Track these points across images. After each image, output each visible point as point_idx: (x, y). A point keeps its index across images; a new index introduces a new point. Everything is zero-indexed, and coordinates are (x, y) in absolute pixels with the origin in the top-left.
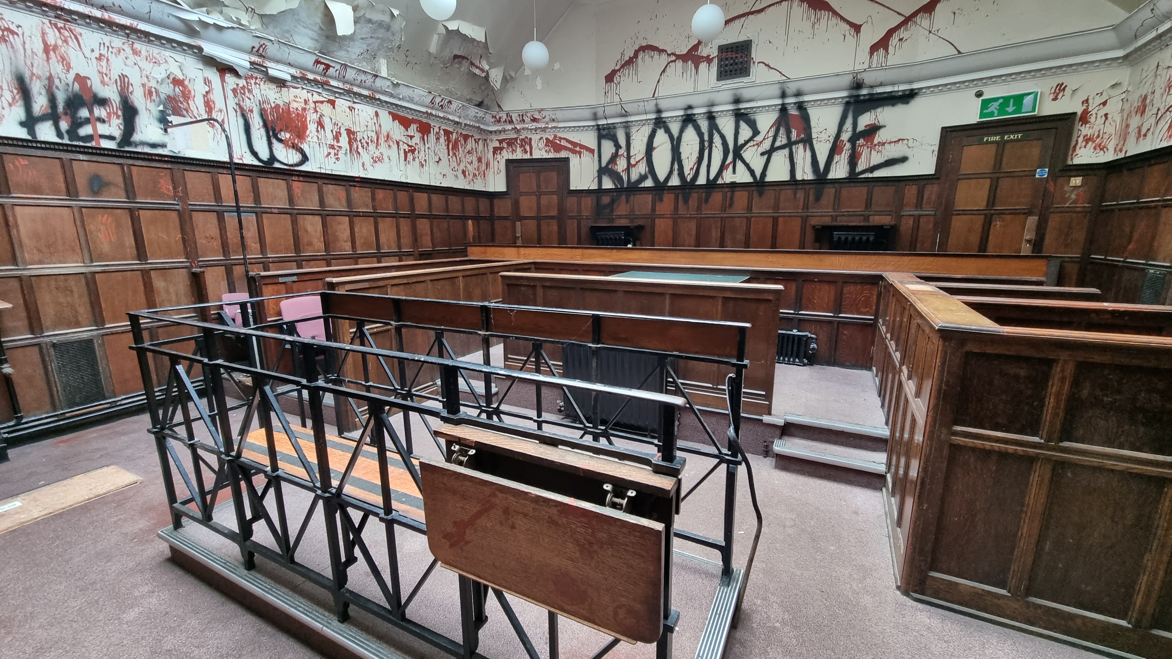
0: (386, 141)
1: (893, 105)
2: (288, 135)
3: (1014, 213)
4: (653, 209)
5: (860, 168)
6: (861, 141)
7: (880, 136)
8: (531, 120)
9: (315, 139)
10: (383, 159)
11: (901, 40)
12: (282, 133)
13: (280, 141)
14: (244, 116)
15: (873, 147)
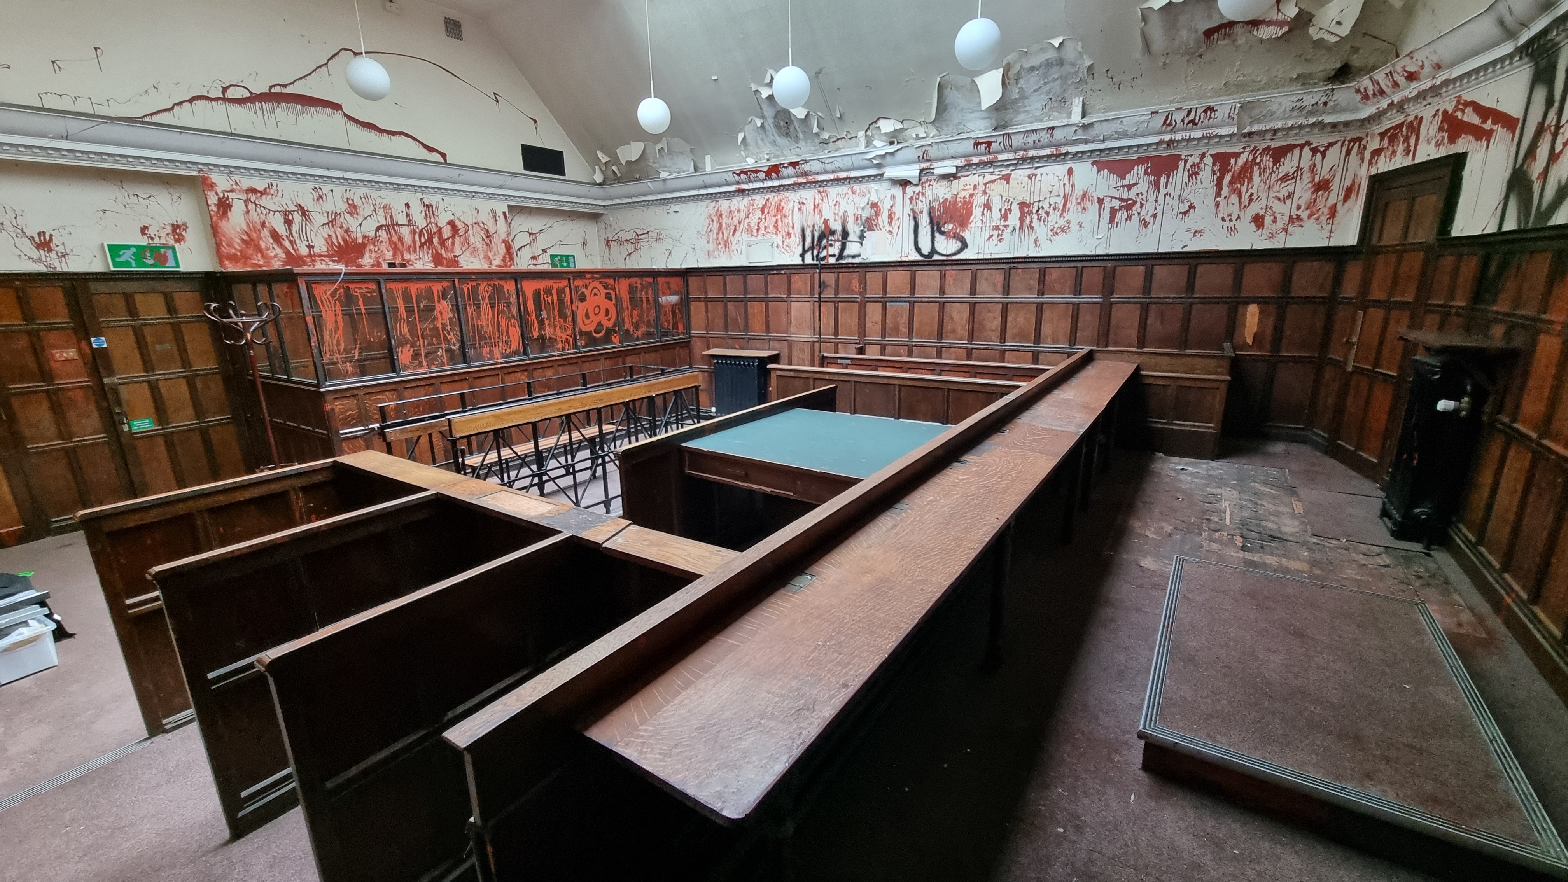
0: (1079, 203)
2: (951, 226)
8: (1407, 79)
9: (979, 224)
10: (1069, 228)
12: (946, 226)
13: (942, 233)
14: (915, 218)
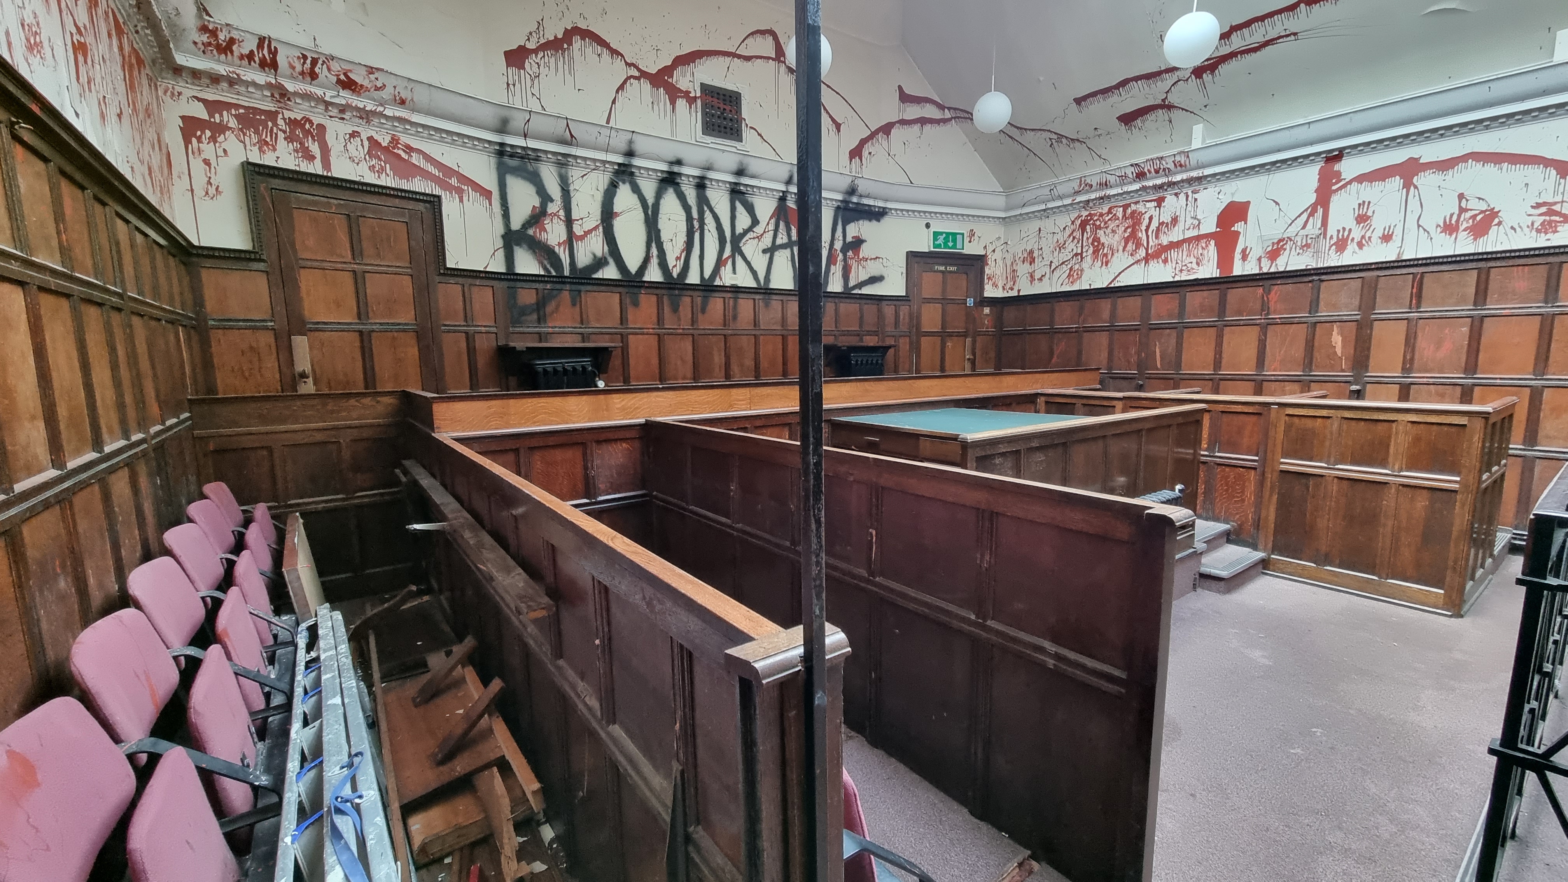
1: (870, 221)
3: (959, 335)
4: (623, 320)
5: (852, 283)
6: (850, 253)
7: (865, 251)
8: (339, 82)
10: (41, 43)
11: (870, 153)
15: (859, 261)
